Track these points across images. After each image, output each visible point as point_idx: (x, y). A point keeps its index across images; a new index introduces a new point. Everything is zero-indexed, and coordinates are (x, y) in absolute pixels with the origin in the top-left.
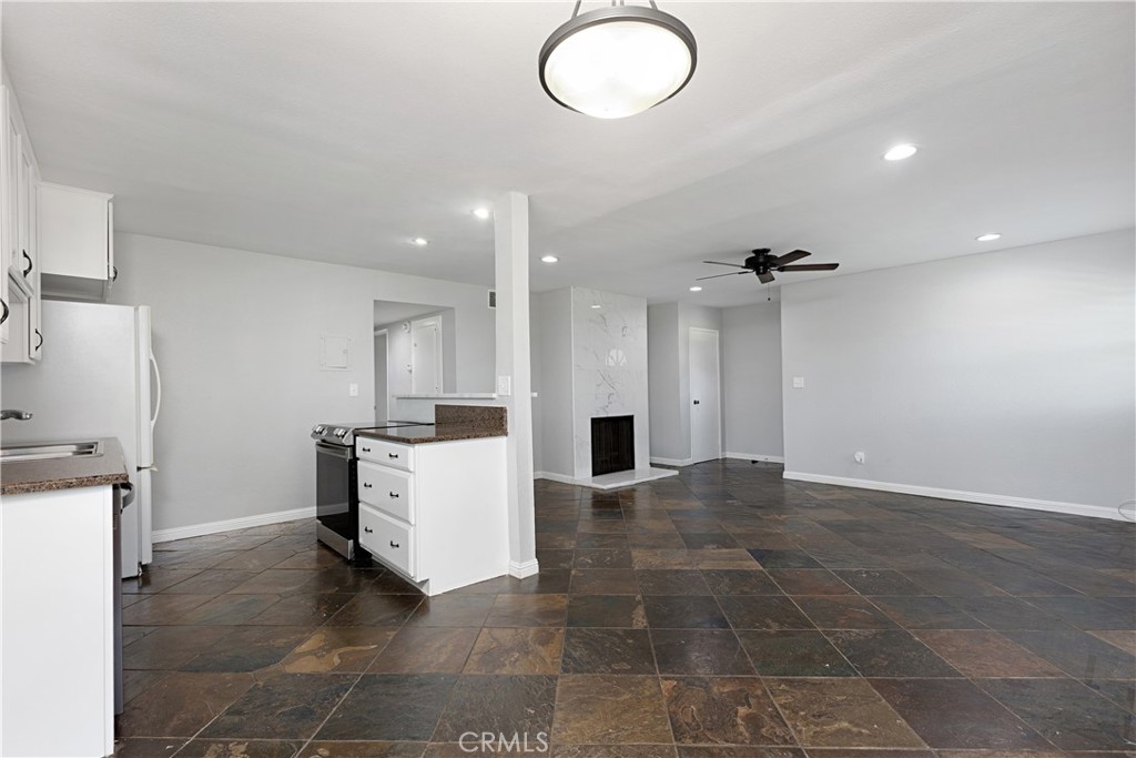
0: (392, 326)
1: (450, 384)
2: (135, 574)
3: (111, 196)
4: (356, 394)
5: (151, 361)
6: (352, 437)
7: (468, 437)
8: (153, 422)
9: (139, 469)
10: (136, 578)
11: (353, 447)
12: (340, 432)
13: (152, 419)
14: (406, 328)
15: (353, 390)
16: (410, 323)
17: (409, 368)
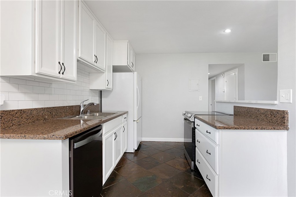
0: (217, 76)
1: (241, 96)
2: (133, 152)
3: (128, 41)
4: (201, 100)
5: (137, 88)
6: (194, 118)
7: (257, 129)
8: (138, 107)
9: (134, 121)
10: (133, 153)
11: (194, 122)
12: (189, 115)
13: (137, 106)
14: (222, 76)
15: (201, 98)
16: (224, 73)
17: (224, 91)
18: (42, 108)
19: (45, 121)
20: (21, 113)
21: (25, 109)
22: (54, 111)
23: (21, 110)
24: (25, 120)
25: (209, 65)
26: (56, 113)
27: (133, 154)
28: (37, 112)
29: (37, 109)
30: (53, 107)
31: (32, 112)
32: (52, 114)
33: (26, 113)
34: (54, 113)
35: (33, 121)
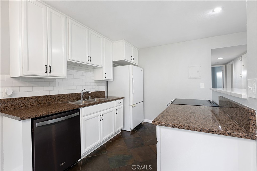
0: (235, 60)
2: (129, 131)
4: (203, 87)
5: (132, 78)
9: (130, 105)
13: (132, 93)
14: (239, 59)
15: (202, 85)
16: (241, 56)
17: (241, 76)
18: (46, 96)
19: (48, 104)
20: (28, 99)
21: (31, 97)
22: (57, 97)
23: (28, 97)
24: (31, 104)
25: (212, 49)
26: (59, 99)
27: (129, 133)
28: (42, 99)
29: (41, 96)
30: (56, 95)
31: (37, 98)
32: (55, 99)
33: (32, 99)
34: (57, 99)
35: (38, 104)
